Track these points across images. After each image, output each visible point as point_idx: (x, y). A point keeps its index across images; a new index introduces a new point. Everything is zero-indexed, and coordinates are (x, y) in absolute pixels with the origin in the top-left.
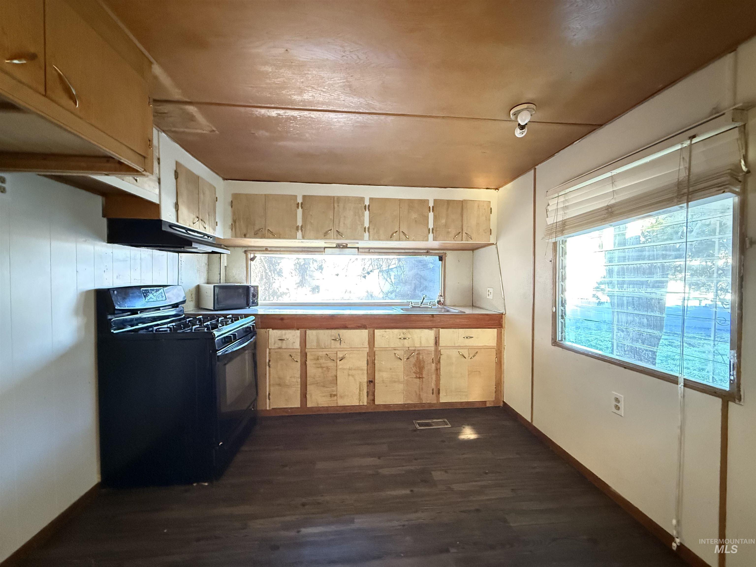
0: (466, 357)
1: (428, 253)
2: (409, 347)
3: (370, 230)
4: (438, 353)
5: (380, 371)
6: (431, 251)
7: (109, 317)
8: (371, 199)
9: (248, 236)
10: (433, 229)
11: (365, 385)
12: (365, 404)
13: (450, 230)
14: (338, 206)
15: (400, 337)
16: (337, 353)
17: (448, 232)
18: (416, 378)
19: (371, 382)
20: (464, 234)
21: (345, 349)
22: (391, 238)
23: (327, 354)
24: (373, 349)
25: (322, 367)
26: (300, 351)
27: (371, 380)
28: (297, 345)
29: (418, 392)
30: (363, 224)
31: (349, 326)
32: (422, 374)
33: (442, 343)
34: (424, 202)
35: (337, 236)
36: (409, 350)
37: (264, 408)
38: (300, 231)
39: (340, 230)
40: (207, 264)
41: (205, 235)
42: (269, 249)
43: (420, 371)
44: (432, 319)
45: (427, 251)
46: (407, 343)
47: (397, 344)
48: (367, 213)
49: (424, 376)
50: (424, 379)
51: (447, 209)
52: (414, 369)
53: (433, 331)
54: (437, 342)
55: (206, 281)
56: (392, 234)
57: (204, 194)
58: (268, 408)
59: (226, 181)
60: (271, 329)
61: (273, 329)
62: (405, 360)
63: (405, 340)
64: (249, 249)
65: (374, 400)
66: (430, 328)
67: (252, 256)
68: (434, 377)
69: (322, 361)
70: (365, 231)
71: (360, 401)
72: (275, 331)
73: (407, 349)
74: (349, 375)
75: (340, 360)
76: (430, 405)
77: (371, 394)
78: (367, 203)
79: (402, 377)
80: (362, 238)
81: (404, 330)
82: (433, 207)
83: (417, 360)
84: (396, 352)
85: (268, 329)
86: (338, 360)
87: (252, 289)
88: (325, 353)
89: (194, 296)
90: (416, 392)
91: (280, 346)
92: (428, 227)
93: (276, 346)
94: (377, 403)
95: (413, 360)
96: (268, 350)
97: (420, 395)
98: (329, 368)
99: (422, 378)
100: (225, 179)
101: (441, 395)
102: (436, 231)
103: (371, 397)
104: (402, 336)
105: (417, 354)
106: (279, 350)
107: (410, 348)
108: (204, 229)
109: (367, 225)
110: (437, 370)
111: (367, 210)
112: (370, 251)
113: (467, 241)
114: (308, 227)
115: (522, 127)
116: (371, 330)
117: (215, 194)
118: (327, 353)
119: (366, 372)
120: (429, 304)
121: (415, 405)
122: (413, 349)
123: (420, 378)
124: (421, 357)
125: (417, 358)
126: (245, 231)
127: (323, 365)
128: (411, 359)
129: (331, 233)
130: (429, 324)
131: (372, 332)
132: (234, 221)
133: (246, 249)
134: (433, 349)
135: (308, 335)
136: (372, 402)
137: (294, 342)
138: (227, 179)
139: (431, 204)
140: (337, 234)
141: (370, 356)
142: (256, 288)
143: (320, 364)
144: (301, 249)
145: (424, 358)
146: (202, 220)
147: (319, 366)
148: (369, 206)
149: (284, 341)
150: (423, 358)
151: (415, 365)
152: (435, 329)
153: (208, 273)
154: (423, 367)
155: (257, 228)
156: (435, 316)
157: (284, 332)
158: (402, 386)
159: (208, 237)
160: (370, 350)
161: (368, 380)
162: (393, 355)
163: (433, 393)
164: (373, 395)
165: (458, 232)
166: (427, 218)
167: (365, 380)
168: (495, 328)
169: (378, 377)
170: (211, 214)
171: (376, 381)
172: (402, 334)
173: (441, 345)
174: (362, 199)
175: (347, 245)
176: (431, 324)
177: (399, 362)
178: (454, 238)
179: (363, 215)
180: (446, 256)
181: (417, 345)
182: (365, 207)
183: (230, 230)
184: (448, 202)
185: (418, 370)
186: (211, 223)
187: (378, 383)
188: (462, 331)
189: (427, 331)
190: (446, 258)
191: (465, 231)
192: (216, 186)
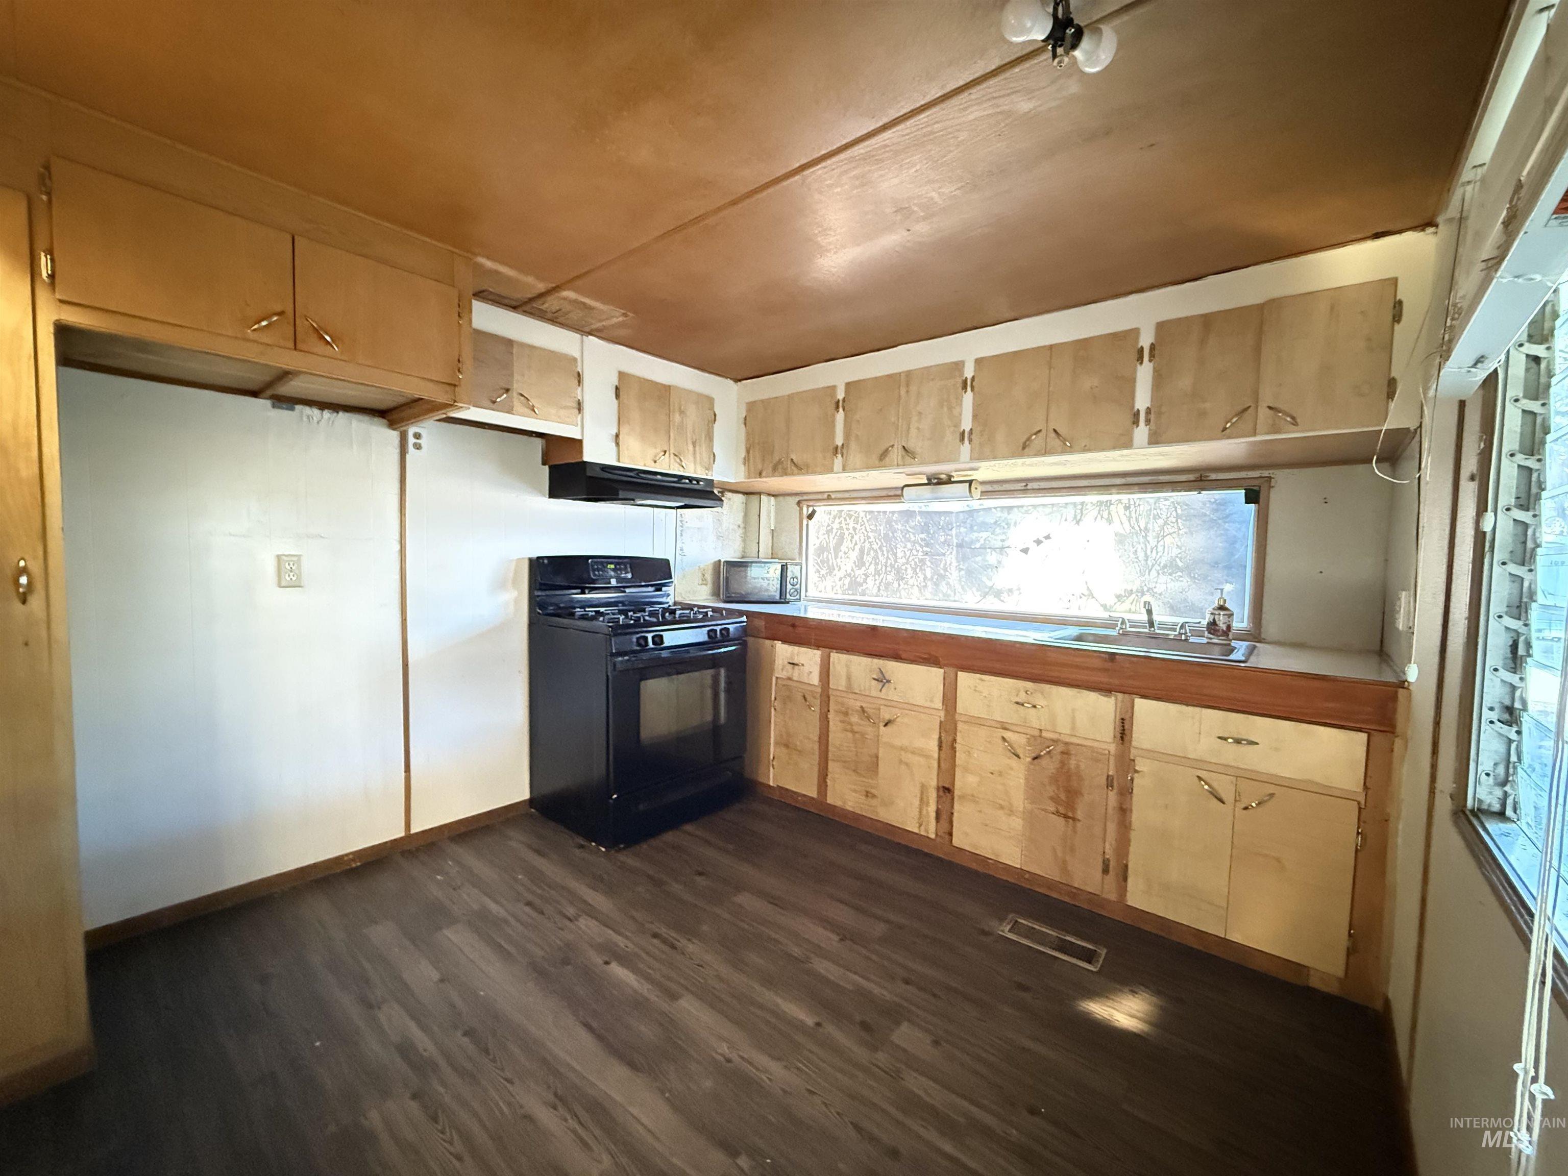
0: (1225, 799)
1: (1201, 480)
2: (1041, 730)
3: (973, 437)
4: (1126, 764)
5: (966, 770)
6: (1213, 476)
7: (537, 593)
8: (979, 362)
9: (764, 474)
10: (1149, 412)
11: (933, 795)
12: (933, 836)
13: (1207, 405)
14: (907, 392)
15: (1018, 699)
16: (879, 709)
17: (1203, 414)
18: (1057, 813)
19: (946, 791)
20: (1263, 412)
21: (894, 704)
22: (1023, 450)
23: (862, 707)
24: (953, 716)
25: (853, 732)
26: (819, 690)
27: (947, 786)
28: (815, 680)
29: (1060, 854)
30: (957, 425)
31: (903, 656)
32: (1073, 809)
33: (1140, 739)
34: (1124, 339)
35: (903, 457)
36: (1040, 736)
37: (765, 782)
38: (839, 456)
39: (911, 445)
42: (833, 496)
43: (1067, 797)
44: (1109, 665)
45: (1198, 475)
46: (1036, 719)
47: (1011, 715)
48: (968, 398)
49: (1079, 814)
50: (1079, 825)
51: (1203, 342)
52: (1051, 790)
53: (1113, 698)
54: (1124, 732)
56: (1029, 439)
57: (682, 412)
58: (771, 784)
59: (739, 383)
60: (780, 642)
61: (785, 641)
62: (1029, 759)
63: (1033, 710)
64: (805, 497)
65: (951, 834)
66: (1106, 690)
67: (811, 510)
68: (1112, 827)
69: (855, 719)
70: (962, 441)
71: (920, 825)
72: (786, 647)
73: (1037, 733)
74: (901, 761)
75: (886, 725)
76: (1093, 898)
77: (944, 816)
78: (969, 372)
79: (1019, 800)
80: (954, 458)
81: (1029, 685)
82: (1153, 347)
83: (1062, 768)
84: (1008, 735)
85: (776, 642)
86: (882, 724)
88: (859, 704)
89: (709, 577)
90: (1054, 850)
91: (789, 674)
92: (1133, 407)
93: (783, 675)
94: (956, 842)
95: (1050, 766)
96: (774, 679)
97: (1065, 862)
98: (867, 736)
99: (1074, 819)
100: (737, 380)
101: (1130, 883)
102: (1159, 414)
103: (944, 825)
104: (1022, 697)
105: (1063, 753)
106: (790, 683)
107: (1044, 734)
108: (682, 469)
109: (967, 424)
110: (1124, 811)
111: (969, 389)
112: (1029, 487)
113: (1276, 432)
114: (853, 445)
116: (951, 671)
117: (713, 408)
118: (864, 705)
119: (935, 765)
120: (1178, 628)
121: (1051, 884)
122: (1055, 736)
123: (1066, 817)
124: (1073, 763)
125: (1063, 764)
126: (760, 467)
127: (856, 728)
128: (1044, 762)
129: (896, 454)
130: (1104, 679)
131: (952, 676)
132: (748, 451)
133: (800, 498)
134: (1112, 748)
135: (834, 664)
136: (947, 837)
137: (811, 672)
138: (740, 380)
139: (1146, 340)
140: (904, 453)
141: (946, 732)
143: (851, 724)
144: (884, 493)
145: (1083, 766)
146: (675, 455)
147: (849, 727)
148: (973, 379)
149: (796, 667)
150: (1078, 766)
151: (1054, 779)
152: (1120, 696)
153: (744, 541)
154: (1078, 792)
155: (776, 458)
156: (1117, 657)
157: (796, 649)
158: (1017, 823)
159: (690, 481)
160: (946, 716)
161: (941, 784)
162: (1000, 741)
163: (1106, 871)
164: (951, 823)
165: (1240, 408)
166: (1131, 381)
167: (934, 783)
168: (1360, 730)
169: (964, 782)
170: (700, 446)
171: (957, 793)
172: (1023, 694)
173: (1134, 743)
174: (958, 366)
175: (950, 477)
176: (1106, 680)
177: (1014, 762)
178: (1225, 429)
179: (960, 403)
180: (1270, 487)
181: (1063, 728)
182: (965, 382)
183: (743, 466)
184: (1207, 321)
185: (1063, 796)
186: (701, 458)
187: (960, 797)
188: (1213, 718)
189: (1093, 697)
190: (1272, 491)
191: (1267, 398)
192: (714, 396)
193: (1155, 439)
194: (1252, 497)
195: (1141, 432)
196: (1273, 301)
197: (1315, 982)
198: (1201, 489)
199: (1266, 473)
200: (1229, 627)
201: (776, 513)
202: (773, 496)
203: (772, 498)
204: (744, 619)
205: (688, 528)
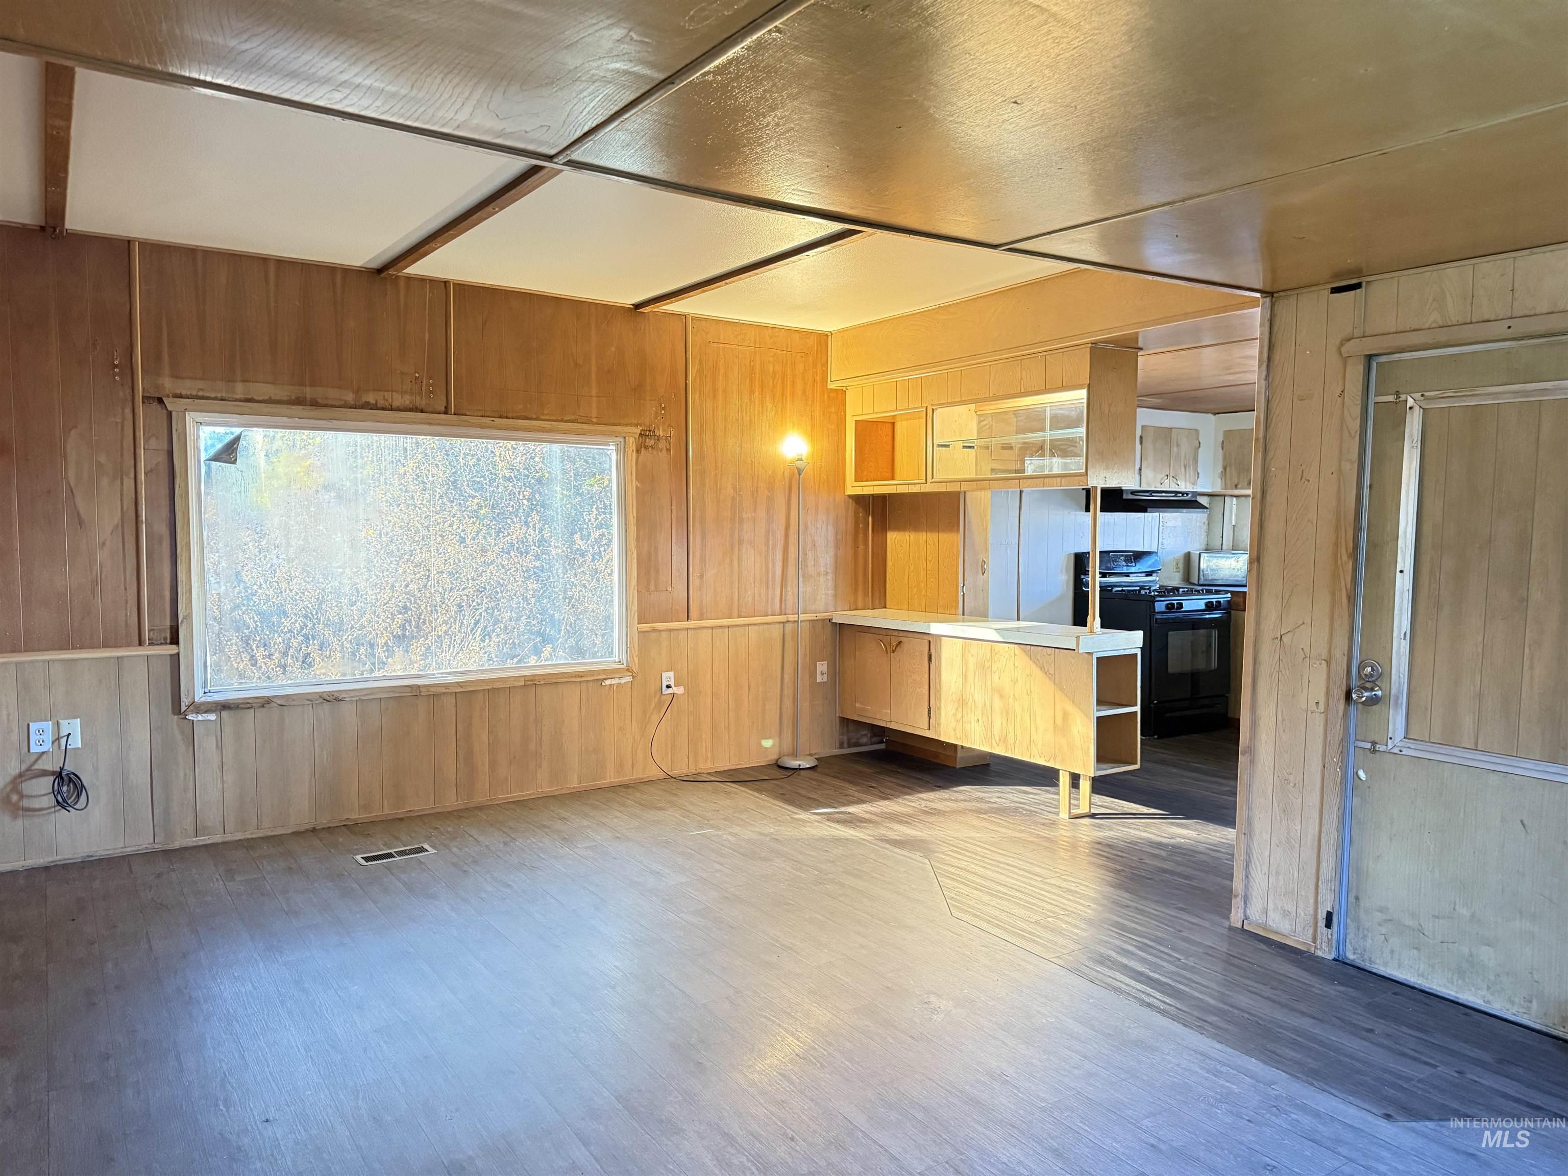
7: (1082, 577)
9: (1239, 486)
40: (1206, 523)
41: (1176, 493)
55: (1204, 547)
57: (1178, 445)
59: (1215, 417)
89: (1181, 565)
100: (1215, 414)
108: (1177, 486)
117: (1198, 439)
126: (1236, 483)
132: (1225, 468)
138: (1218, 413)
146: (1174, 477)
153: (1208, 535)
159: (1183, 495)
170: (1189, 467)
183: (1220, 480)
186: (1190, 477)
192: (1198, 428)
201: (1237, 510)
202: (1236, 496)
203: (1234, 499)
204: (1229, 595)
205: (1167, 527)
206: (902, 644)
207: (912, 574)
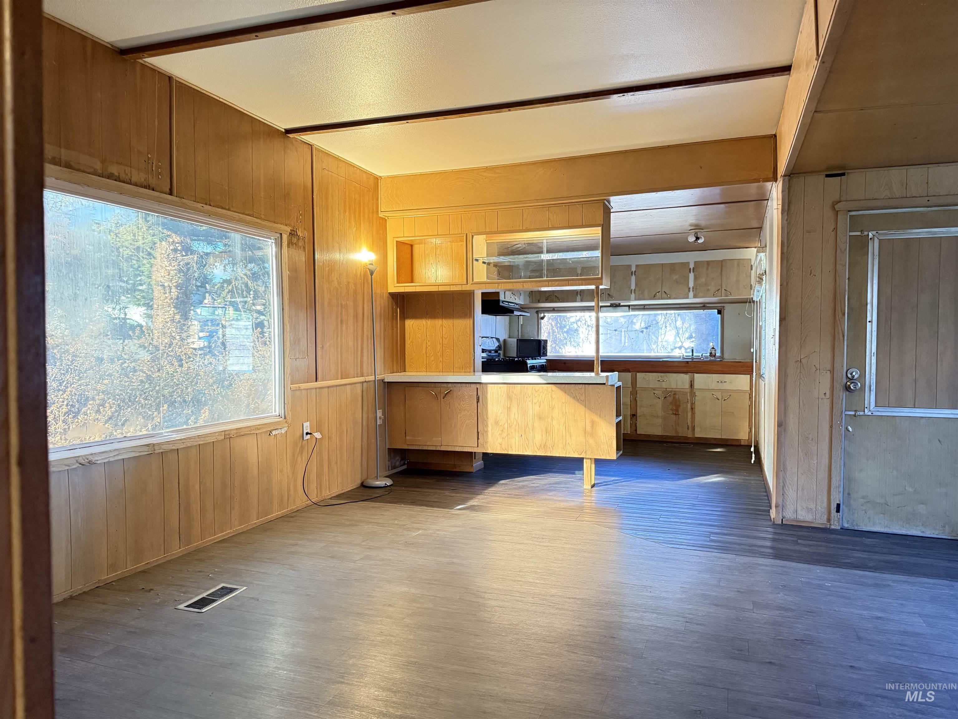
0: (719, 399)
1: (704, 307)
3: (636, 291)
4: (693, 394)
5: (641, 407)
6: (708, 305)
8: (637, 266)
9: (540, 301)
10: (693, 288)
11: (629, 418)
12: (630, 433)
13: (709, 288)
15: (658, 380)
17: (708, 290)
18: (673, 414)
19: (634, 416)
20: (723, 291)
22: (654, 297)
24: (635, 389)
27: (634, 414)
29: (675, 427)
30: (630, 287)
32: (678, 411)
33: (696, 386)
34: (685, 265)
35: (608, 298)
38: (579, 295)
39: (611, 293)
40: (509, 323)
41: (515, 303)
42: (556, 309)
43: (676, 409)
44: (687, 365)
45: (703, 305)
46: (664, 385)
47: (657, 385)
48: (633, 278)
49: (680, 413)
50: (680, 416)
51: (707, 269)
52: (671, 407)
53: (688, 375)
54: (692, 385)
55: (508, 337)
56: (656, 294)
62: (663, 399)
63: (663, 382)
64: (540, 310)
65: (636, 430)
66: (686, 373)
67: (542, 315)
68: (689, 414)
70: (631, 293)
71: (625, 430)
73: (665, 390)
76: (686, 438)
77: (634, 424)
78: (633, 269)
79: (660, 413)
80: (629, 299)
81: (662, 374)
82: (693, 268)
84: (655, 391)
87: (542, 342)
90: (672, 426)
92: (689, 286)
94: (638, 432)
95: (670, 399)
97: (676, 429)
99: (678, 414)
101: (696, 430)
102: (696, 289)
103: (634, 428)
105: (674, 394)
107: (667, 389)
108: (515, 300)
109: (633, 287)
110: (693, 409)
111: (634, 275)
112: (645, 307)
113: (727, 296)
115: (697, 238)
116: (634, 373)
119: (629, 407)
120: (701, 356)
121: (672, 437)
122: (671, 390)
123: (676, 414)
124: (677, 397)
125: (674, 398)
126: (539, 298)
128: (668, 398)
129: (605, 296)
130: (685, 369)
131: (635, 375)
133: (537, 310)
134: (689, 390)
136: (634, 432)
139: (692, 266)
140: (608, 296)
141: (633, 394)
142: (546, 341)
144: (582, 308)
145: (680, 397)
146: (514, 294)
148: (635, 271)
150: (679, 398)
151: (671, 403)
152: (690, 374)
153: (510, 330)
154: (679, 406)
155: (547, 295)
156: (689, 362)
158: (660, 421)
159: (517, 305)
160: (632, 389)
161: (632, 413)
162: (653, 394)
163: (688, 428)
164: (636, 426)
165: (717, 289)
166: (688, 278)
167: (629, 413)
168: (748, 374)
169: (640, 411)
171: (638, 415)
172: (660, 378)
173: (695, 387)
174: (629, 266)
175: (620, 304)
176: (686, 369)
177: (658, 400)
178: (714, 295)
179: (630, 279)
180: (724, 309)
181: (674, 386)
182: (632, 272)
183: (528, 298)
184: (708, 263)
185: (674, 408)
187: (639, 416)
188: (715, 377)
189: (682, 375)
190: (725, 311)
191: (724, 288)
193: (695, 296)
194: (719, 312)
195: (691, 294)
196: (724, 260)
197: (742, 443)
198: (704, 309)
199: (723, 305)
200: (715, 354)
206: (452, 392)
207: (429, 348)
